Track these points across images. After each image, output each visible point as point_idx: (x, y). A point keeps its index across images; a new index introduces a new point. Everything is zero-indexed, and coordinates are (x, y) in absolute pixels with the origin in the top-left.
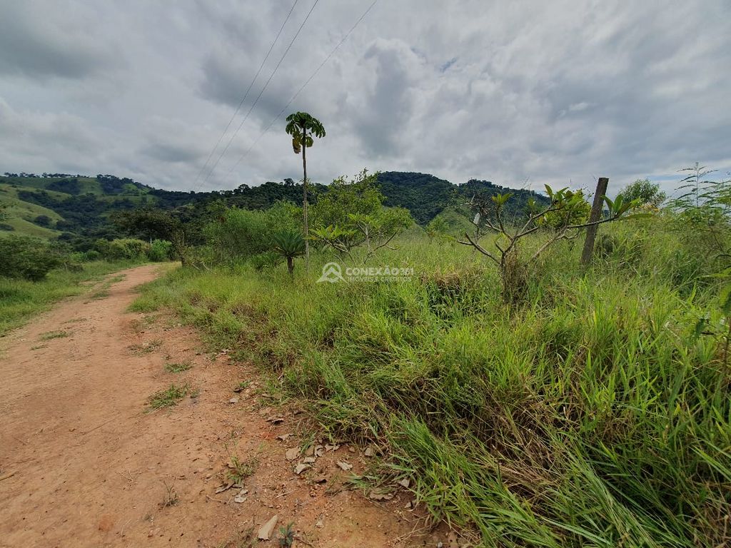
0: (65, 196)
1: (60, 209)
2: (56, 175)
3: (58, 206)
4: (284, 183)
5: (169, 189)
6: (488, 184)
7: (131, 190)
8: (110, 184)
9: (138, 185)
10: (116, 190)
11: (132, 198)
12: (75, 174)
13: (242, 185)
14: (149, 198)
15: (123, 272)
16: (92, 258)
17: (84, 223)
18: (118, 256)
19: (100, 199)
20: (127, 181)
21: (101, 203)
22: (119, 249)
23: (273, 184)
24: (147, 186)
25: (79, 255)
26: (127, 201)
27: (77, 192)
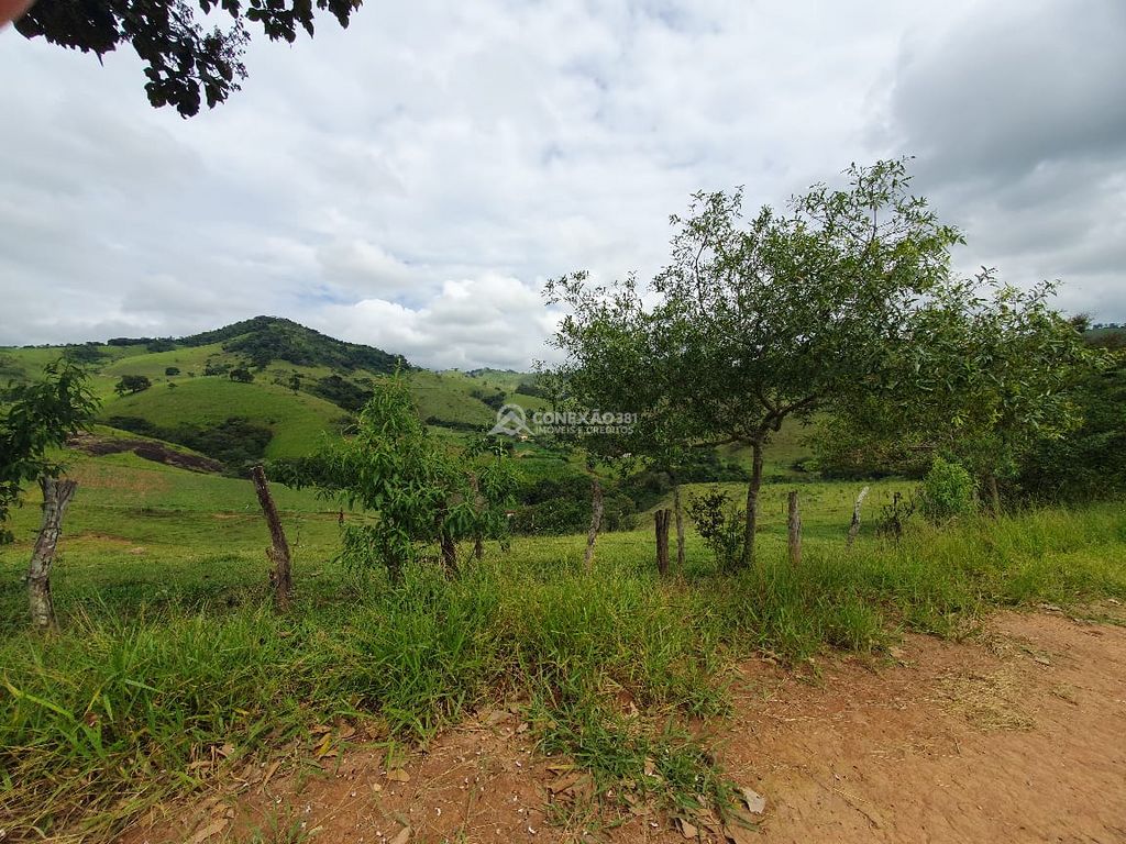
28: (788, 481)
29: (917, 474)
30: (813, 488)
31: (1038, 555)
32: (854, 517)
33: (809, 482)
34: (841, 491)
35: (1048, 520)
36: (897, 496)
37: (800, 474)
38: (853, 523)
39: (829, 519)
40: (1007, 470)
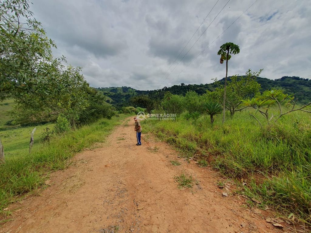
0: (114, 93)
1: (113, 98)
2: (112, 87)
3: (112, 97)
4: (181, 85)
5: (141, 90)
6: (297, 78)
7: (130, 91)
8: (125, 89)
9: (132, 89)
10: (126, 91)
11: (130, 94)
12: (116, 87)
13: (165, 87)
14: (135, 93)
15: (129, 118)
16: (120, 113)
17: (117, 102)
18: (127, 112)
19: (122, 94)
20: (129, 88)
21: (122, 95)
22: (127, 110)
23: (177, 86)
24: (135, 89)
25: (118, 112)
26: (129, 94)
27: (117, 92)
28: (5, 130)
29: (54, 121)
30: (18, 131)
31: (84, 137)
32: (31, 139)
33: (15, 128)
34: (30, 130)
35: (85, 128)
36: (47, 129)
37: (10, 126)
38: (31, 141)
39: (25, 141)
40: (76, 118)
